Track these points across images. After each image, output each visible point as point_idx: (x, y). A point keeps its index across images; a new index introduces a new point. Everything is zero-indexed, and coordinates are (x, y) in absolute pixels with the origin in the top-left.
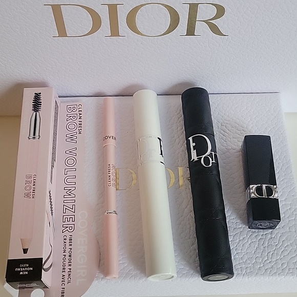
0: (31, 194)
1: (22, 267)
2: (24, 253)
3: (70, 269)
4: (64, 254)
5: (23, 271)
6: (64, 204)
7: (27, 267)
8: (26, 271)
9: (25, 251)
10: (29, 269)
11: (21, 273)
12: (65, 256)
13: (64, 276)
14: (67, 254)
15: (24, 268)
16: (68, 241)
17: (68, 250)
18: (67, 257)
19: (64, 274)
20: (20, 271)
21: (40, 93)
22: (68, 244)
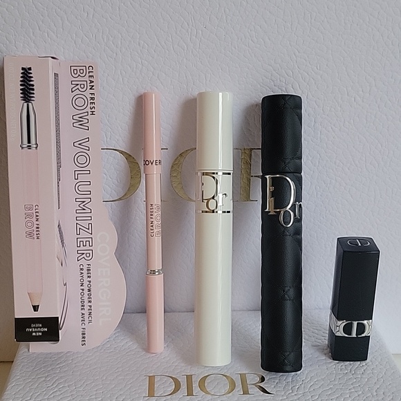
0: (35, 233)
1: (35, 328)
2: (35, 311)
3: (90, 306)
4: (82, 288)
5: (35, 332)
6: (77, 222)
7: (40, 328)
8: (39, 332)
9: (36, 308)
10: (42, 330)
11: (34, 334)
12: (83, 290)
13: (83, 314)
14: (86, 289)
15: (37, 328)
16: (85, 272)
17: (86, 283)
18: (86, 292)
19: (83, 312)
20: (32, 332)
21: (30, 69)
22: (85, 275)
